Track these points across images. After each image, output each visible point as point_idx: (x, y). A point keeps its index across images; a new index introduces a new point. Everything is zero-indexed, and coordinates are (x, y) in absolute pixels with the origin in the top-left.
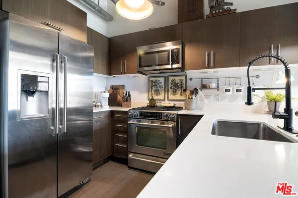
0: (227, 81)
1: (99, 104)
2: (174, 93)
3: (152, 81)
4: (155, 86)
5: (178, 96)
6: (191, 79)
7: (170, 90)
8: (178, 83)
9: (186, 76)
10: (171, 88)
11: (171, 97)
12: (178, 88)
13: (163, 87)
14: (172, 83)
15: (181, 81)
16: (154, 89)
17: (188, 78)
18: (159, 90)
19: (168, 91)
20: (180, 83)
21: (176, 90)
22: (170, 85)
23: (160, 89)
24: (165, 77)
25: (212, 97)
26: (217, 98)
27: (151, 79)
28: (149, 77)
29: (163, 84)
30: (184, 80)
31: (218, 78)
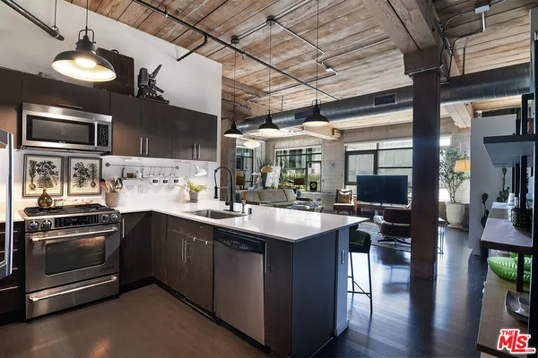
2: (81, 183)
3: (33, 163)
4: (39, 171)
5: (87, 188)
6: (108, 165)
7: (73, 179)
8: (87, 169)
9: (101, 160)
10: (75, 176)
11: (74, 190)
12: (88, 176)
13: (59, 174)
14: (76, 169)
16: (37, 176)
17: (104, 163)
18: (49, 179)
19: (69, 181)
20: (90, 170)
21: (83, 179)
22: (73, 172)
23: (51, 177)
24: (62, 157)
25: (136, 188)
26: (141, 189)
27: (30, 158)
28: (26, 155)
29: (58, 169)
30: (98, 166)
31: (143, 166)
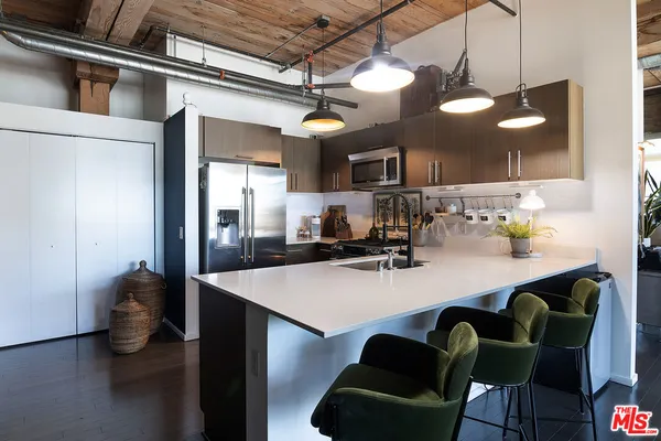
0: (474, 202)
1: (308, 233)
4: (381, 207)
6: (428, 198)
7: (401, 214)
9: (421, 193)
10: (402, 211)
13: (392, 209)
14: (403, 204)
15: (415, 200)
16: (380, 212)
17: (424, 197)
18: (387, 214)
19: (398, 217)
20: (413, 204)
22: (401, 207)
23: (388, 212)
25: (456, 226)
27: (377, 197)
28: (374, 195)
29: (391, 205)
30: (419, 199)
31: (461, 198)
